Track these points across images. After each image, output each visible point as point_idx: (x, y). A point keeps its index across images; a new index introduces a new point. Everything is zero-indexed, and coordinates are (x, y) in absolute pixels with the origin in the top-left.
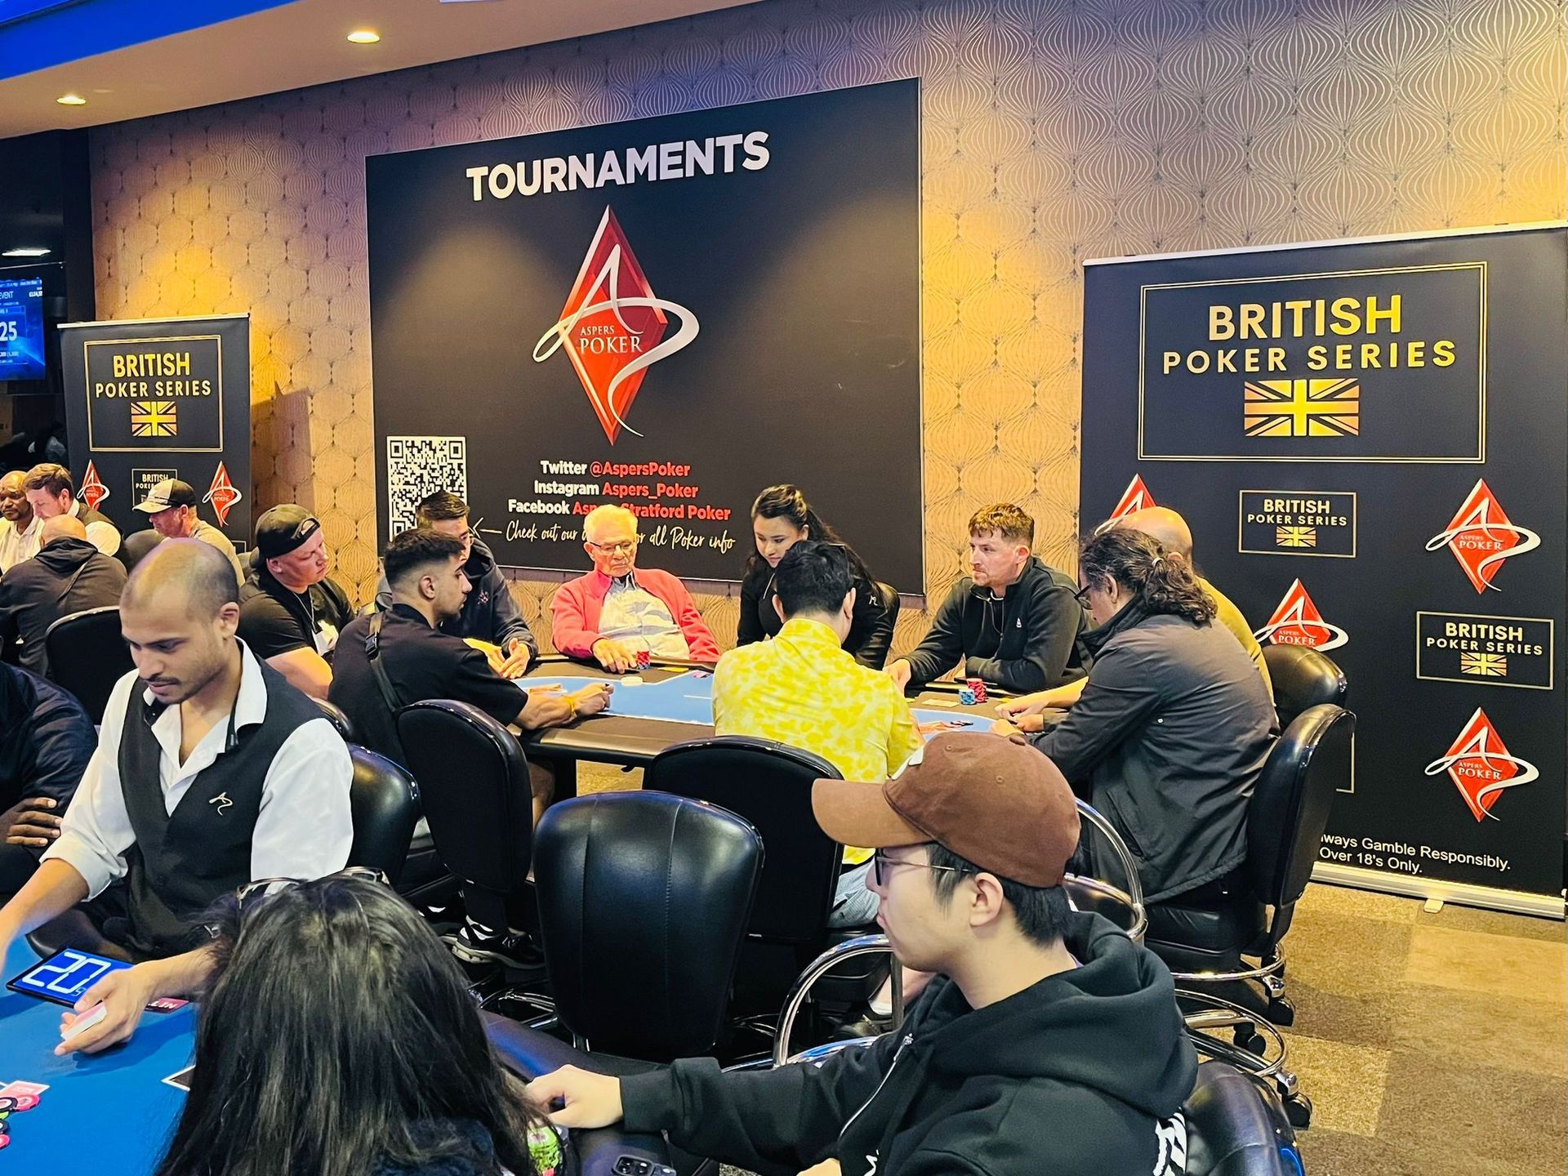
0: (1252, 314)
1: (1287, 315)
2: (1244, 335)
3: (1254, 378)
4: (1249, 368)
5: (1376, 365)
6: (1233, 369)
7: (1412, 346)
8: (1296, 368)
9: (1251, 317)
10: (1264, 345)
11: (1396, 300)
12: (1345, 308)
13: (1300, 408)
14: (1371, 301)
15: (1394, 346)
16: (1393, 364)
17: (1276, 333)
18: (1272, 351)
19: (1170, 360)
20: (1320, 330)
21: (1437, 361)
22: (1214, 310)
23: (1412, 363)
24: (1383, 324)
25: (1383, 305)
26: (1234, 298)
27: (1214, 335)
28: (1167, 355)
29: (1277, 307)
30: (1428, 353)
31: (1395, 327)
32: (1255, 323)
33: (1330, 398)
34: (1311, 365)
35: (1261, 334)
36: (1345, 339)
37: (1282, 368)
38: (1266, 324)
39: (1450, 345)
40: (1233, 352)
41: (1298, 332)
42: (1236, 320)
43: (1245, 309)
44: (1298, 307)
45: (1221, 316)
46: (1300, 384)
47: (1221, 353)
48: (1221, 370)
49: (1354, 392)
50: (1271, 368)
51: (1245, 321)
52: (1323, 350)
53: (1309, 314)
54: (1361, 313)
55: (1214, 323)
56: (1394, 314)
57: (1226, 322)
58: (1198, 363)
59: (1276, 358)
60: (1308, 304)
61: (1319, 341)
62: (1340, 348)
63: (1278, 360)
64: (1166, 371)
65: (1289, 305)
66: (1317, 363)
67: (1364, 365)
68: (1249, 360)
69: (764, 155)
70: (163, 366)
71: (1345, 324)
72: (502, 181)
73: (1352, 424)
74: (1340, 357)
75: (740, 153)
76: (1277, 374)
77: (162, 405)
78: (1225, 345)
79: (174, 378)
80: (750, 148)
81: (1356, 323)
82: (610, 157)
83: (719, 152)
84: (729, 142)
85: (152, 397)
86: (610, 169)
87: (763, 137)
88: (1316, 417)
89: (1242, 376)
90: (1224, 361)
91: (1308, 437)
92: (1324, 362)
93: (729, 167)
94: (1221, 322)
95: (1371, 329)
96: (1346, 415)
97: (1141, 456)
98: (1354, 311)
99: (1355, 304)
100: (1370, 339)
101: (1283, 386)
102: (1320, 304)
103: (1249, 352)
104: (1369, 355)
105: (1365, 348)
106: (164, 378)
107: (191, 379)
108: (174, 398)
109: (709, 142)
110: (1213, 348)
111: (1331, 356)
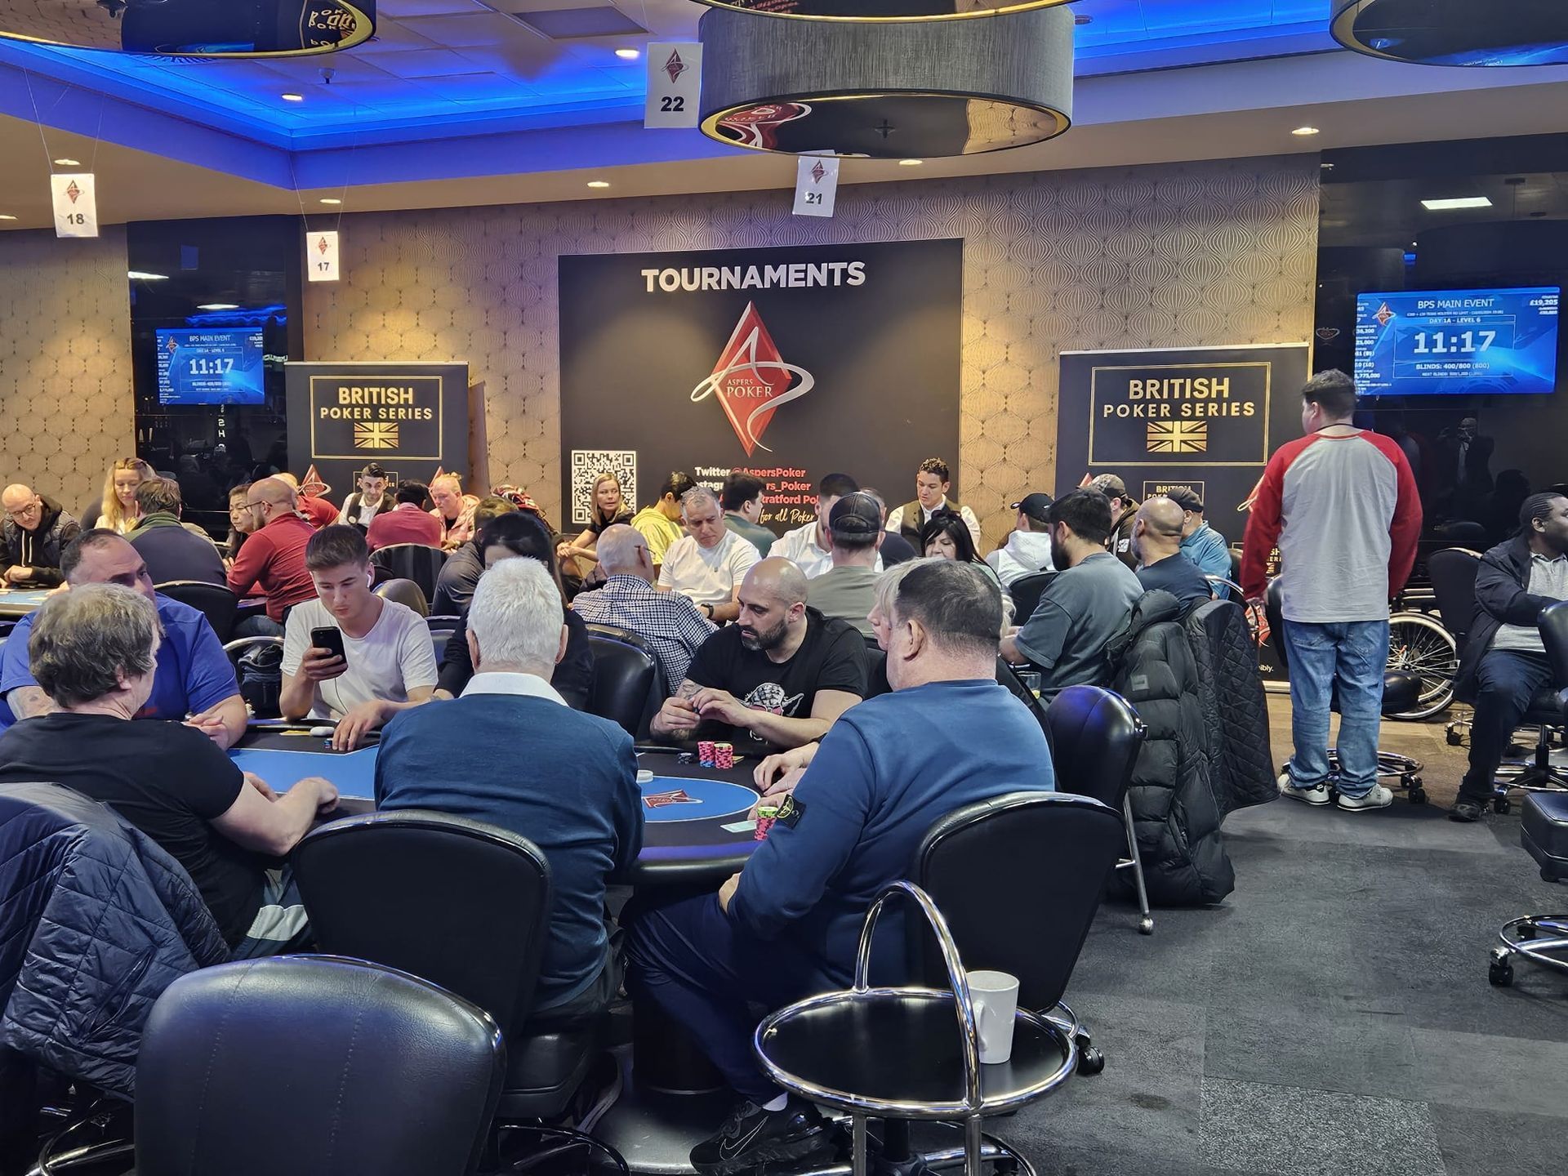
0: (1153, 385)
1: (1171, 387)
2: (1148, 397)
3: (1153, 420)
4: (1150, 415)
5: (1216, 414)
6: (1142, 415)
7: (1234, 404)
8: (1176, 415)
9: (1152, 387)
10: (1159, 402)
11: (1226, 381)
12: (1201, 384)
13: (1177, 437)
14: (1214, 381)
15: (1225, 405)
16: (1224, 414)
17: (1165, 396)
18: (1163, 406)
19: (1108, 409)
20: (1188, 395)
21: (1245, 413)
22: (1132, 382)
23: (1233, 414)
24: (1220, 393)
25: (1220, 383)
26: (1143, 376)
27: (1132, 396)
28: (1106, 406)
29: (1166, 381)
30: (1242, 409)
31: (1226, 395)
32: (1154, 390)
33: (1192, 432)
34: (1183, 414)
35: (1157, 396)
36: (1200, 401)
37: (1168, 415)
38: (1160, 391)
39: (1252, 405)
40: (1142, 406)
41: (1177, 395)
42: (1144, 388)
43: (1149, 382)
44: (1177, 382)
45: (1136, 386)
46: (1177, 423)
47: (1136, 406)
48: (1135, 415)
49: (1205, 428)
50: (1162, 415)
51: (1149, 389)
52: (1189, 406)
53: (1182, 387)
54: (1209, 387)
55: (1132, 389)
56: (1225, 388)
57: (1139, 389)
58: (1122, 411)
59: (1165, 409)
60: (1182, 381)
61: (1187, 401)
62: (1198, 405)
63: (1166, 411)
64: (1105, 416)
65: (1172, 381)
66: (1186, 412)
67: (1210, 414)
68: (1150, 411)
69: (862, 277)
70: (387, 397)
71: (1201, 392)
72: (670, 280)
73: (1203, 445)
74: (1198, 410)
75: (845, 274)
76: (1165, 419)
77: (384, 425)
78: (1139, 402)
79: (398, 406)
80: (851, 271)
81: (1206, 390)
82: (753, 270)
83: (831, 273)
84: (838, 267)
85: (375, 418)
86: (752, 278)
87: (861, 265)
88: (1185, 442)
89: (1147, 419)
90: (1137, 410)
91: (1180, 453)
92: (1190, 412)
93: (837, 282)
94: (1136, 389)
95: (1214, 395)
96: (1200, 441)
97: (1090, 463)
98: (1205, 386)
99: (1206, 382)
100: (1213, 401)
101: (1168, 425)
102: (1189, 381)
103: (1150, 406)
104: (1213, 409)
105: (1210, 405)
106: (388, 406)
107: (413, 407)
108: (397, 420)
109: (824, 265)
110: (1131, 404)
111: (1193, 410)
